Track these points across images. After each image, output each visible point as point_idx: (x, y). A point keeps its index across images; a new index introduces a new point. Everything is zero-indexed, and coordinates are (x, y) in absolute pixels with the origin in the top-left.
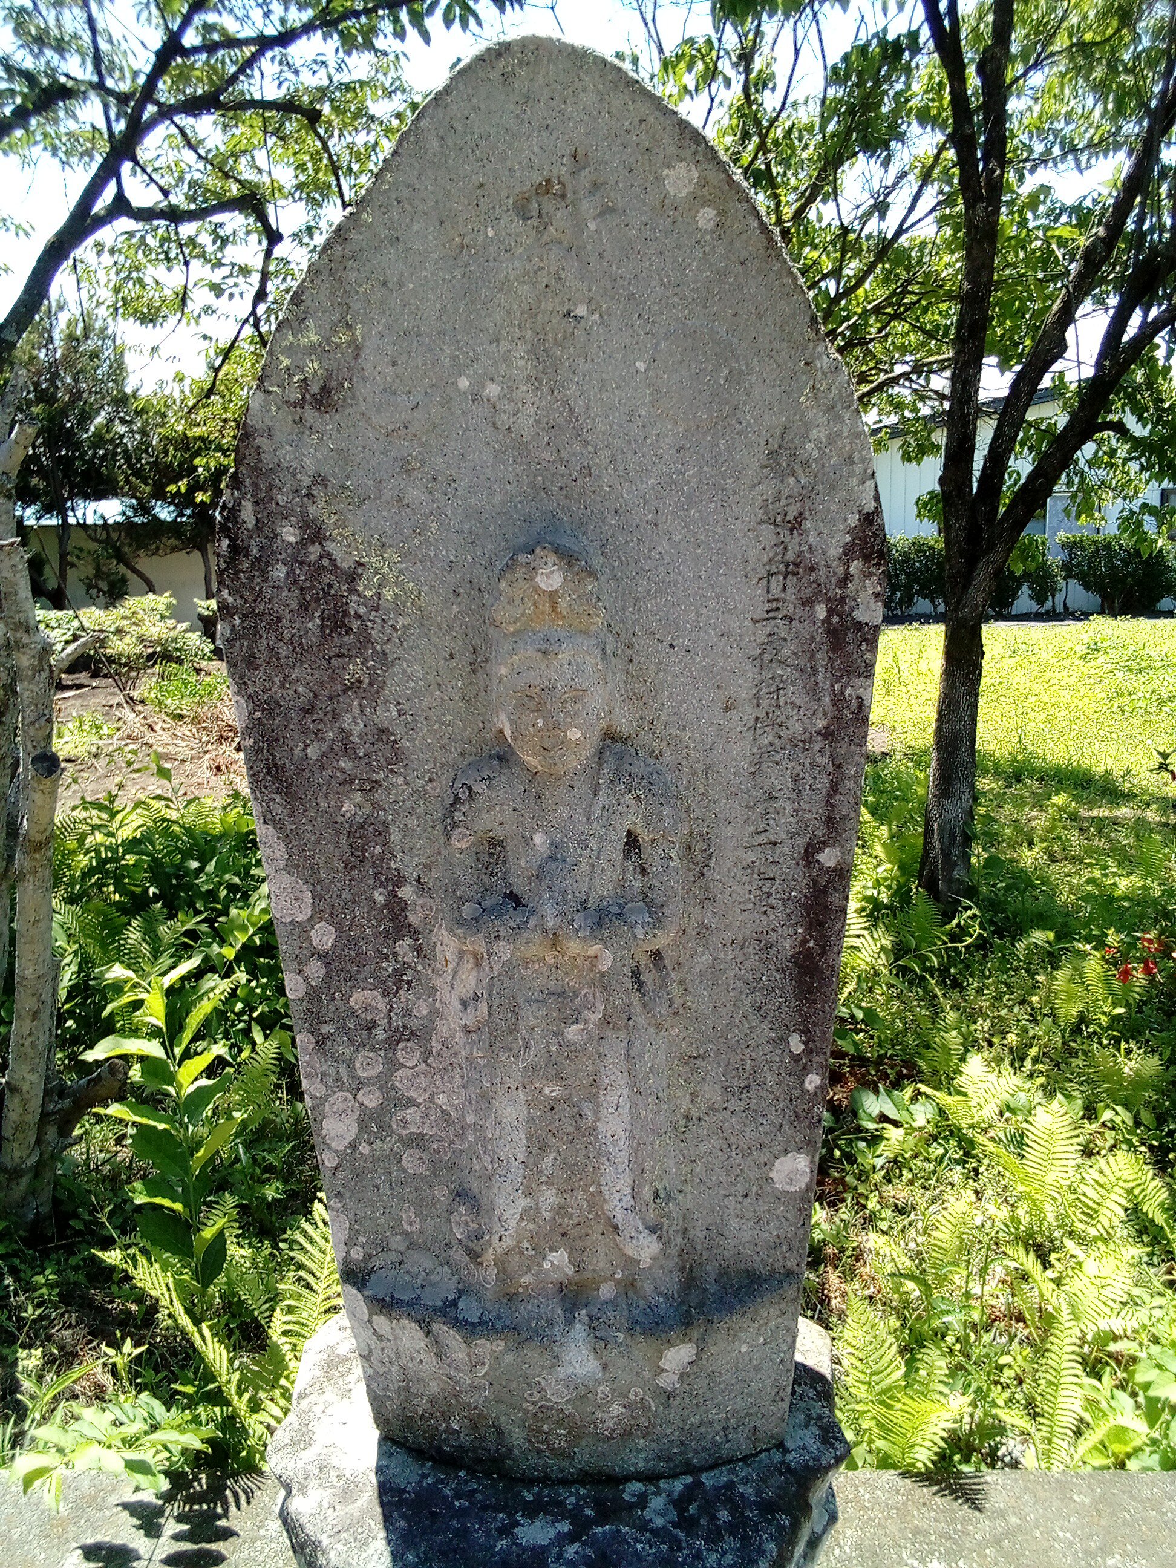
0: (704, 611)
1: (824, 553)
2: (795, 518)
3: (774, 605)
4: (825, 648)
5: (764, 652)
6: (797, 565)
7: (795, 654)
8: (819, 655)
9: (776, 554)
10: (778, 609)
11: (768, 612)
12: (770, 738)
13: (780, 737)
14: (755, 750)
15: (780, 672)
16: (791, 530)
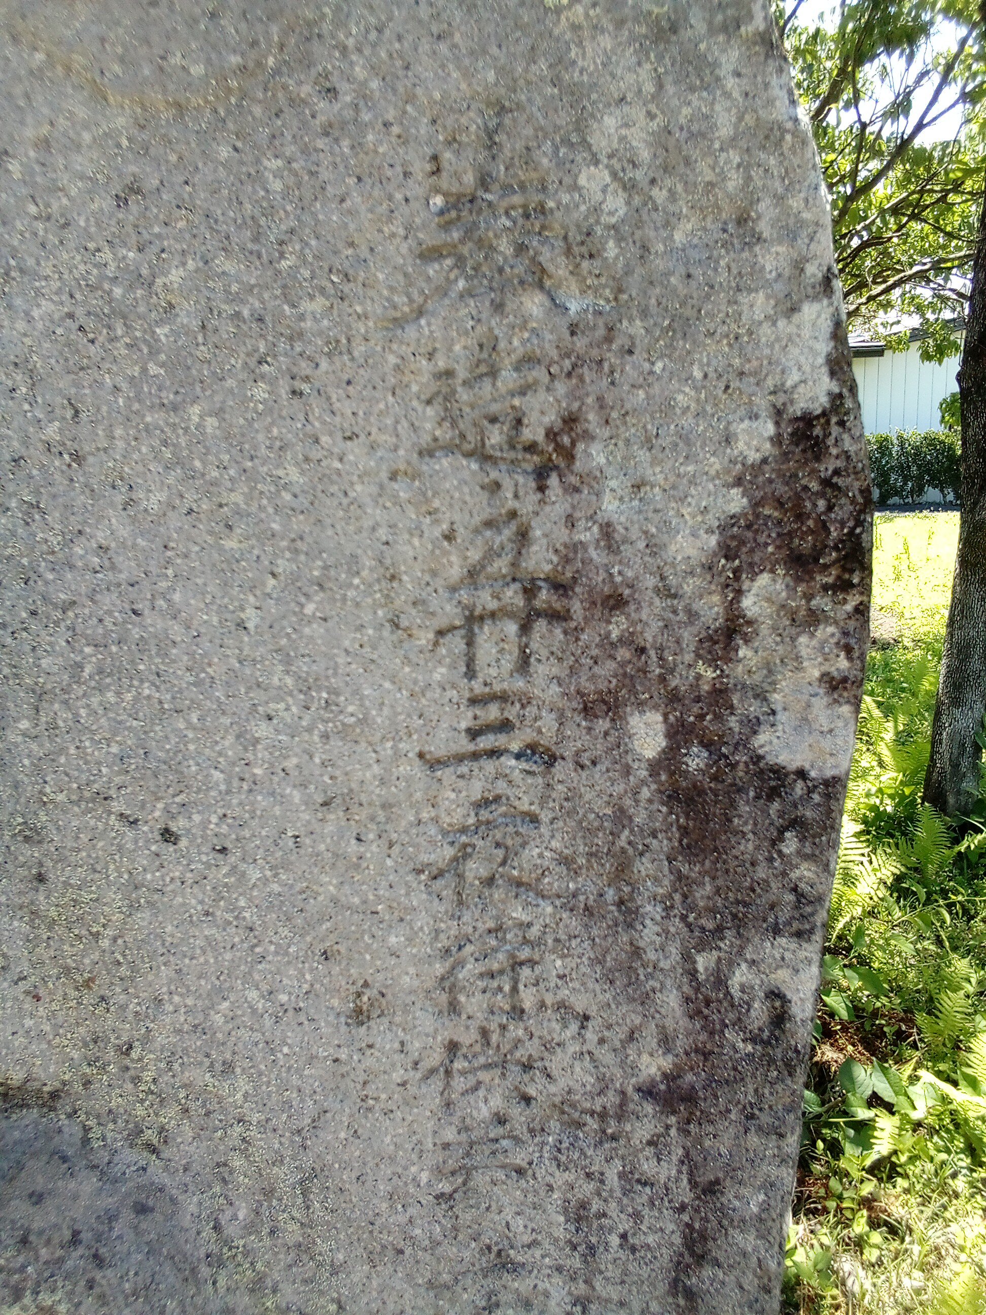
0: (262, 730)
1: (653, 548)
2: (551, 435)
3: (493, 712)
4: (662, 845)
5: (465, 853)
6: (561, 587)
7: (566, 861)
8: (644, 867)
9: (491, 554)
10: (505, 726)
11: (474, 734)
12: (497, 1102)
13: (527, 1100)
14: (450, 1135)
15: (519, 913)
16: (541, 476)
